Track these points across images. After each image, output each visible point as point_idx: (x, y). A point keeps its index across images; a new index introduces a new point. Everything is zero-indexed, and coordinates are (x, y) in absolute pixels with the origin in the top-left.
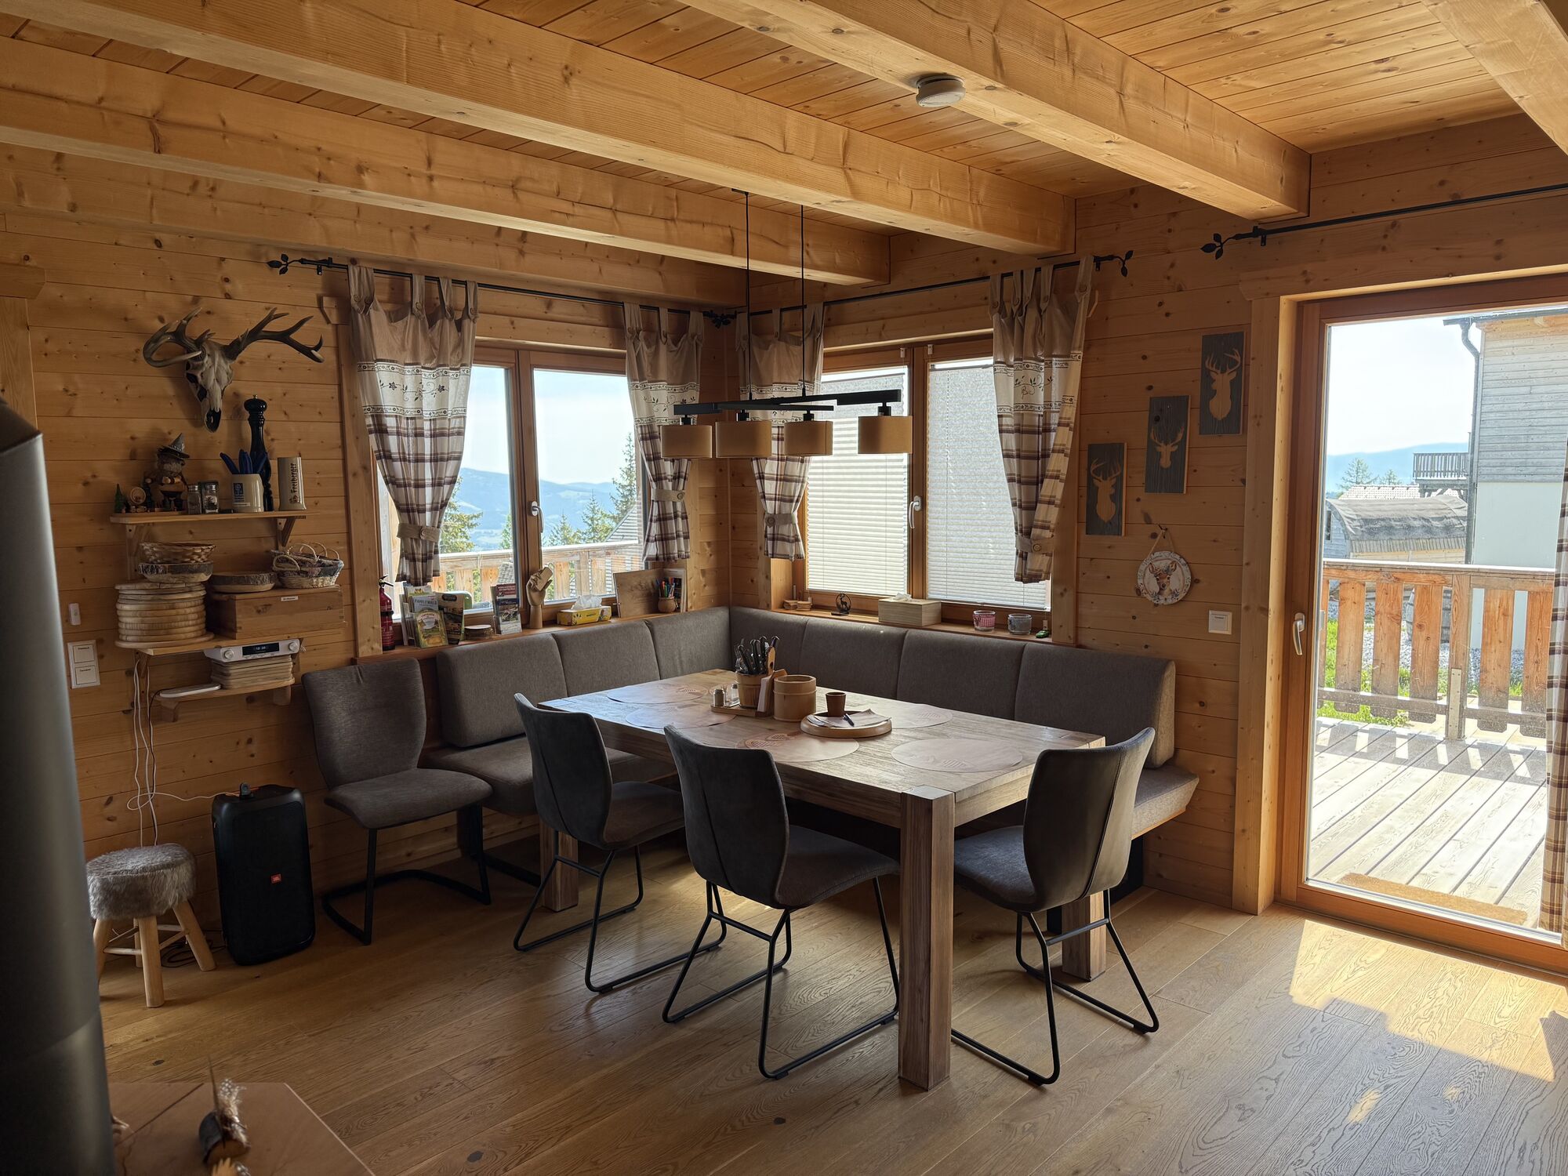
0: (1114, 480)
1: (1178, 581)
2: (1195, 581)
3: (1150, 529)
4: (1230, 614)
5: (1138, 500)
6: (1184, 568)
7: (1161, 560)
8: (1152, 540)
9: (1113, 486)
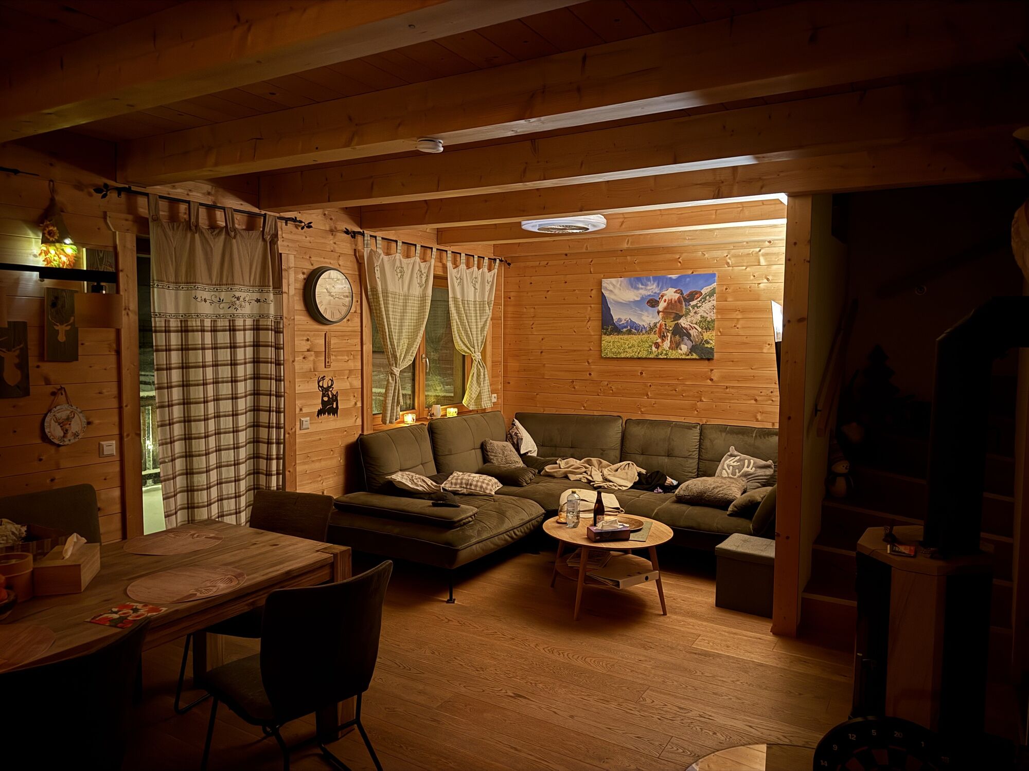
0: (17, 352)
1: (78, 425)
2: (89, 423)
3: (50, 388)
4: (114, 442)
5: (38, 367)
6: (81, 415)
7: (62, 412)
8: (53, 397)
9: (18, 357)
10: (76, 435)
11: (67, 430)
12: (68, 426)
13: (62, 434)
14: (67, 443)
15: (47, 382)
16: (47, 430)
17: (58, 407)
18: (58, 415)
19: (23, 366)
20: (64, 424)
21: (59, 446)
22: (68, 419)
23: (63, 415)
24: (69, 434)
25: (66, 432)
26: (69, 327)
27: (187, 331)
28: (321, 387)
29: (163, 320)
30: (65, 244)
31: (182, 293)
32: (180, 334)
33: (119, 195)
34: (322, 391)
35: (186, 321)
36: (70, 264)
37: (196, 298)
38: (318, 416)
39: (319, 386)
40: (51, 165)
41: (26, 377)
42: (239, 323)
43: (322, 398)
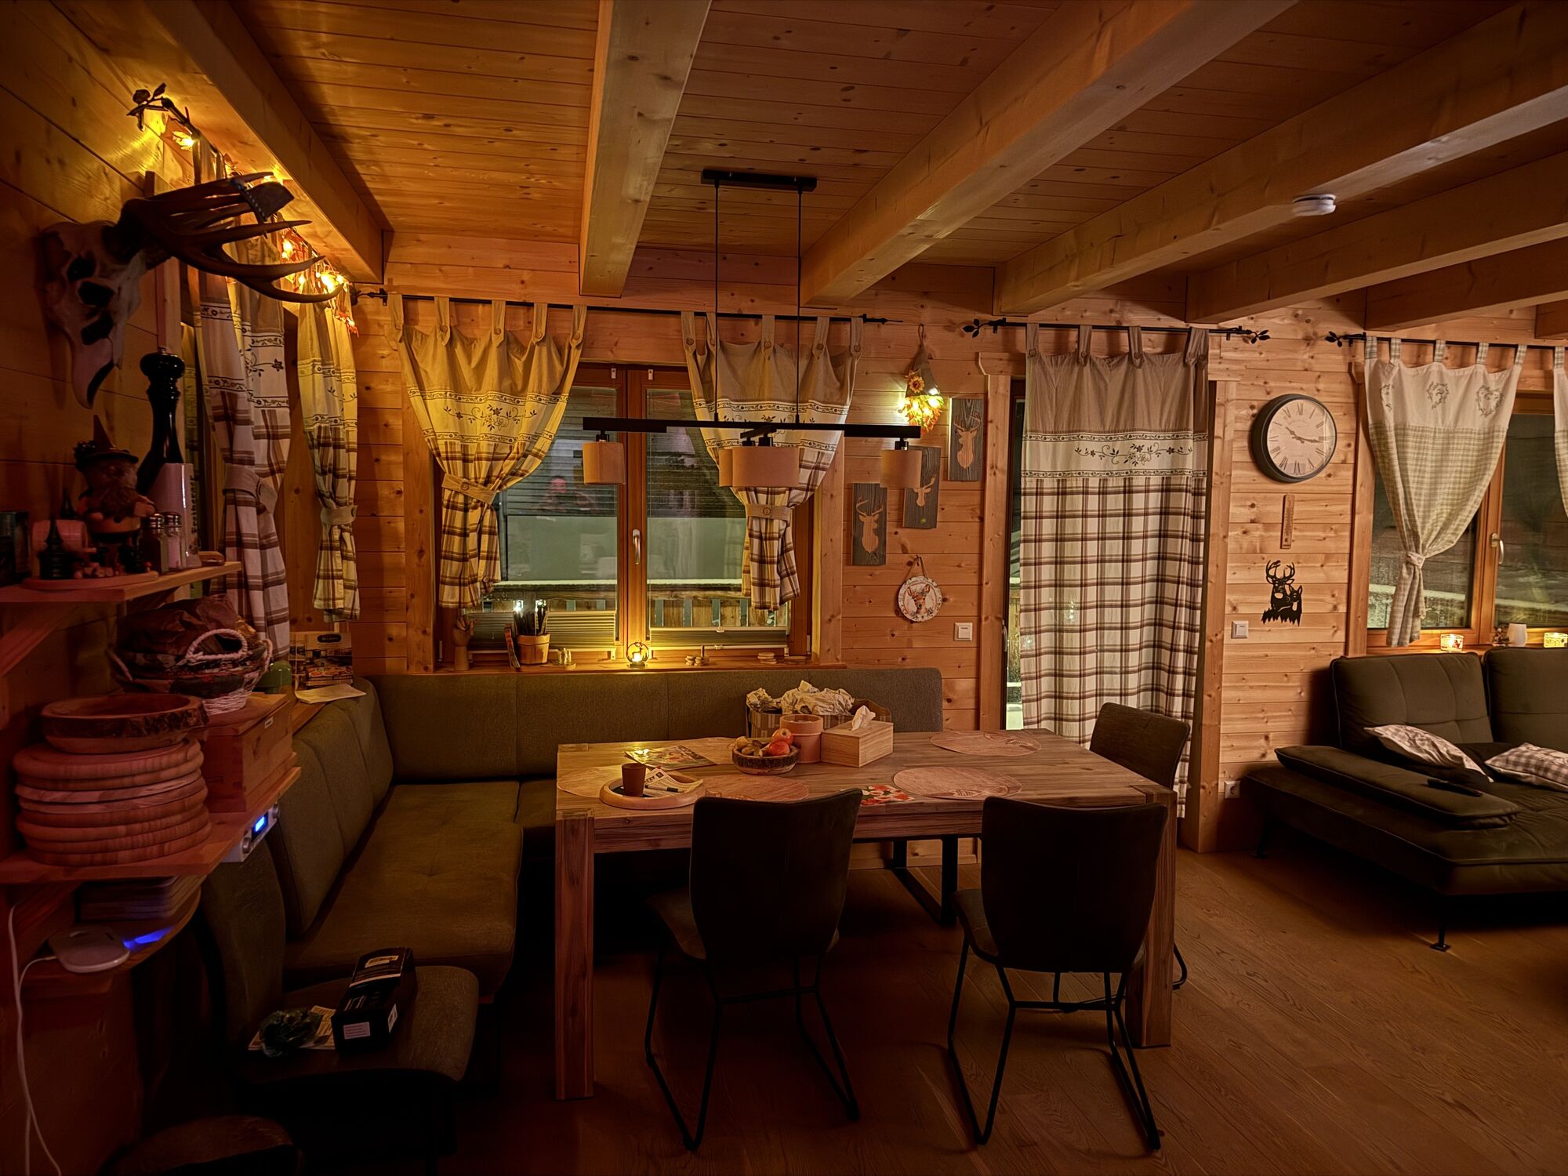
0: (877, 517)
1: (931, 601)
2: (944, 600)
3: (906, 558)
4: (971, 624)
5: (896, 533)
6: (936, 589)
7: (917, 583)
8: (909, 568)
9: (876, 521)
10: (929, 612)
11: (920, 606)
12: (921, 601)
13: (915, 610)
14: (920, 619)
15: (905, 550)
16: (900, 604)
17: (914, 579)
18: (913, 588)
19: (881, 532)
20: (918, 598)
21: (912, 622)
22: (923, 593)
23: (918, 588)
24: (923, 610)
25: (919, 607)
26: (929, 490)
27: (1064, 493)
28: (1272, 577)
29: (1034, 480)
30: (930, 395)
31: (1061, 445)
32: (1056, 497)
33: (995, 330)
34: (1274, 583)
35: (1064, 481)
36: (934, 418)
37: (1078, 451)
38: (1264, 620)
39: (1268, 575)
40: (922, 307)
41: (883, 543)
42: (1139, 482)
43: (1273, 593)
